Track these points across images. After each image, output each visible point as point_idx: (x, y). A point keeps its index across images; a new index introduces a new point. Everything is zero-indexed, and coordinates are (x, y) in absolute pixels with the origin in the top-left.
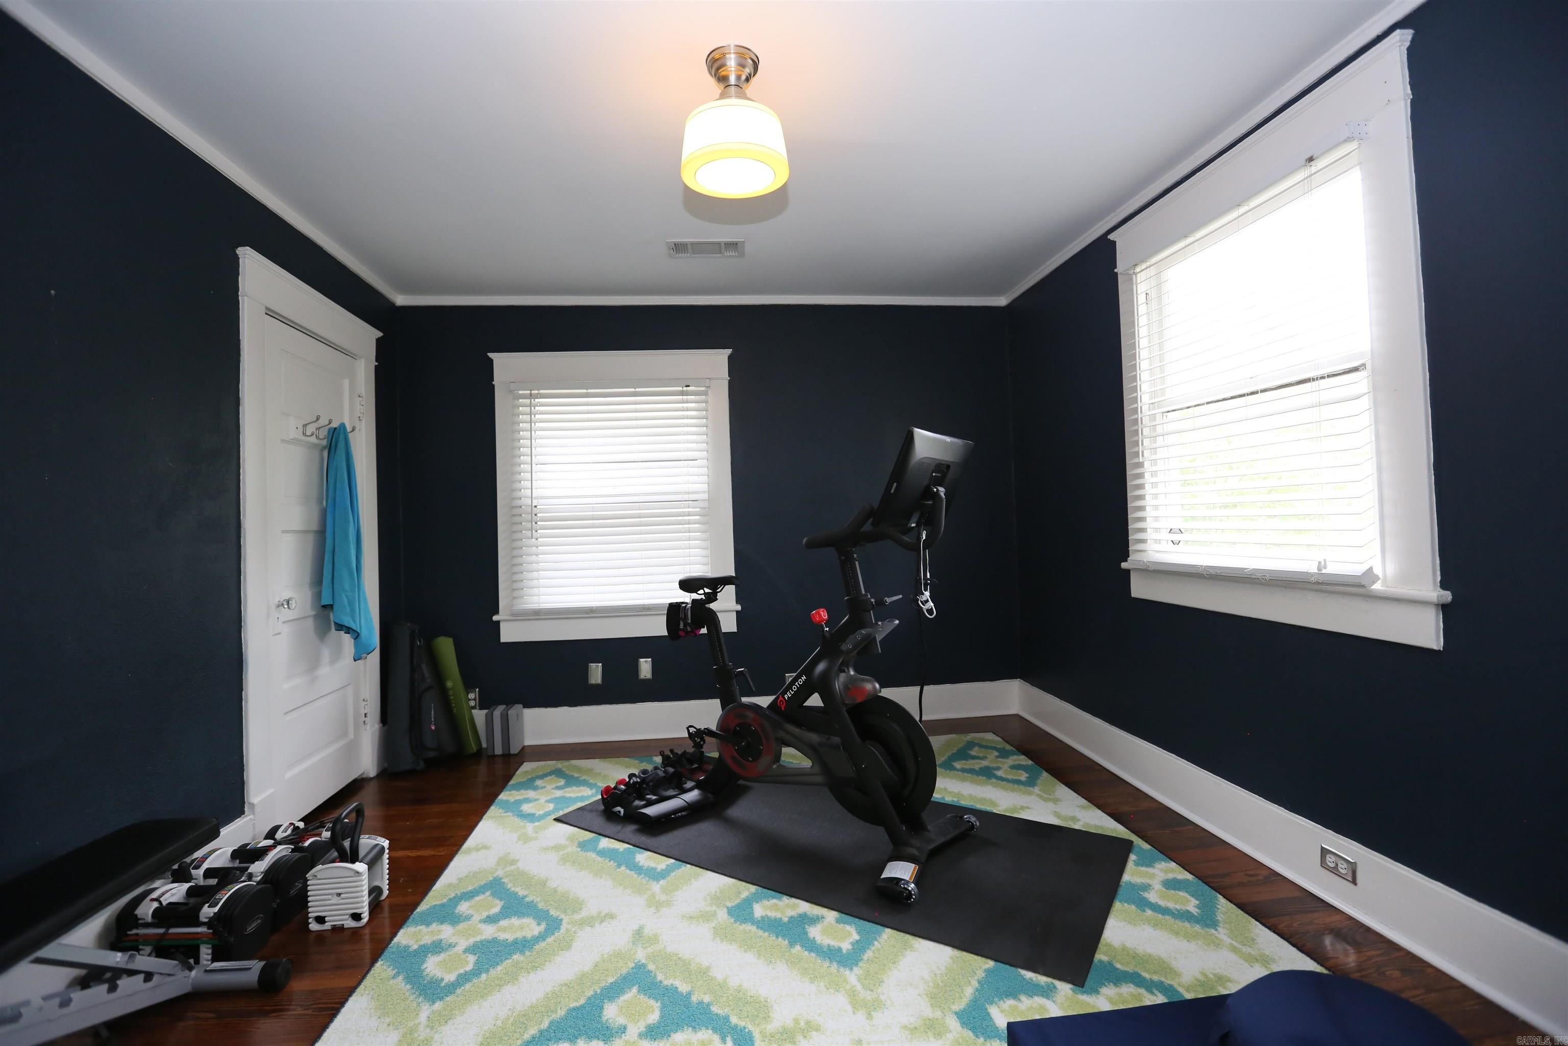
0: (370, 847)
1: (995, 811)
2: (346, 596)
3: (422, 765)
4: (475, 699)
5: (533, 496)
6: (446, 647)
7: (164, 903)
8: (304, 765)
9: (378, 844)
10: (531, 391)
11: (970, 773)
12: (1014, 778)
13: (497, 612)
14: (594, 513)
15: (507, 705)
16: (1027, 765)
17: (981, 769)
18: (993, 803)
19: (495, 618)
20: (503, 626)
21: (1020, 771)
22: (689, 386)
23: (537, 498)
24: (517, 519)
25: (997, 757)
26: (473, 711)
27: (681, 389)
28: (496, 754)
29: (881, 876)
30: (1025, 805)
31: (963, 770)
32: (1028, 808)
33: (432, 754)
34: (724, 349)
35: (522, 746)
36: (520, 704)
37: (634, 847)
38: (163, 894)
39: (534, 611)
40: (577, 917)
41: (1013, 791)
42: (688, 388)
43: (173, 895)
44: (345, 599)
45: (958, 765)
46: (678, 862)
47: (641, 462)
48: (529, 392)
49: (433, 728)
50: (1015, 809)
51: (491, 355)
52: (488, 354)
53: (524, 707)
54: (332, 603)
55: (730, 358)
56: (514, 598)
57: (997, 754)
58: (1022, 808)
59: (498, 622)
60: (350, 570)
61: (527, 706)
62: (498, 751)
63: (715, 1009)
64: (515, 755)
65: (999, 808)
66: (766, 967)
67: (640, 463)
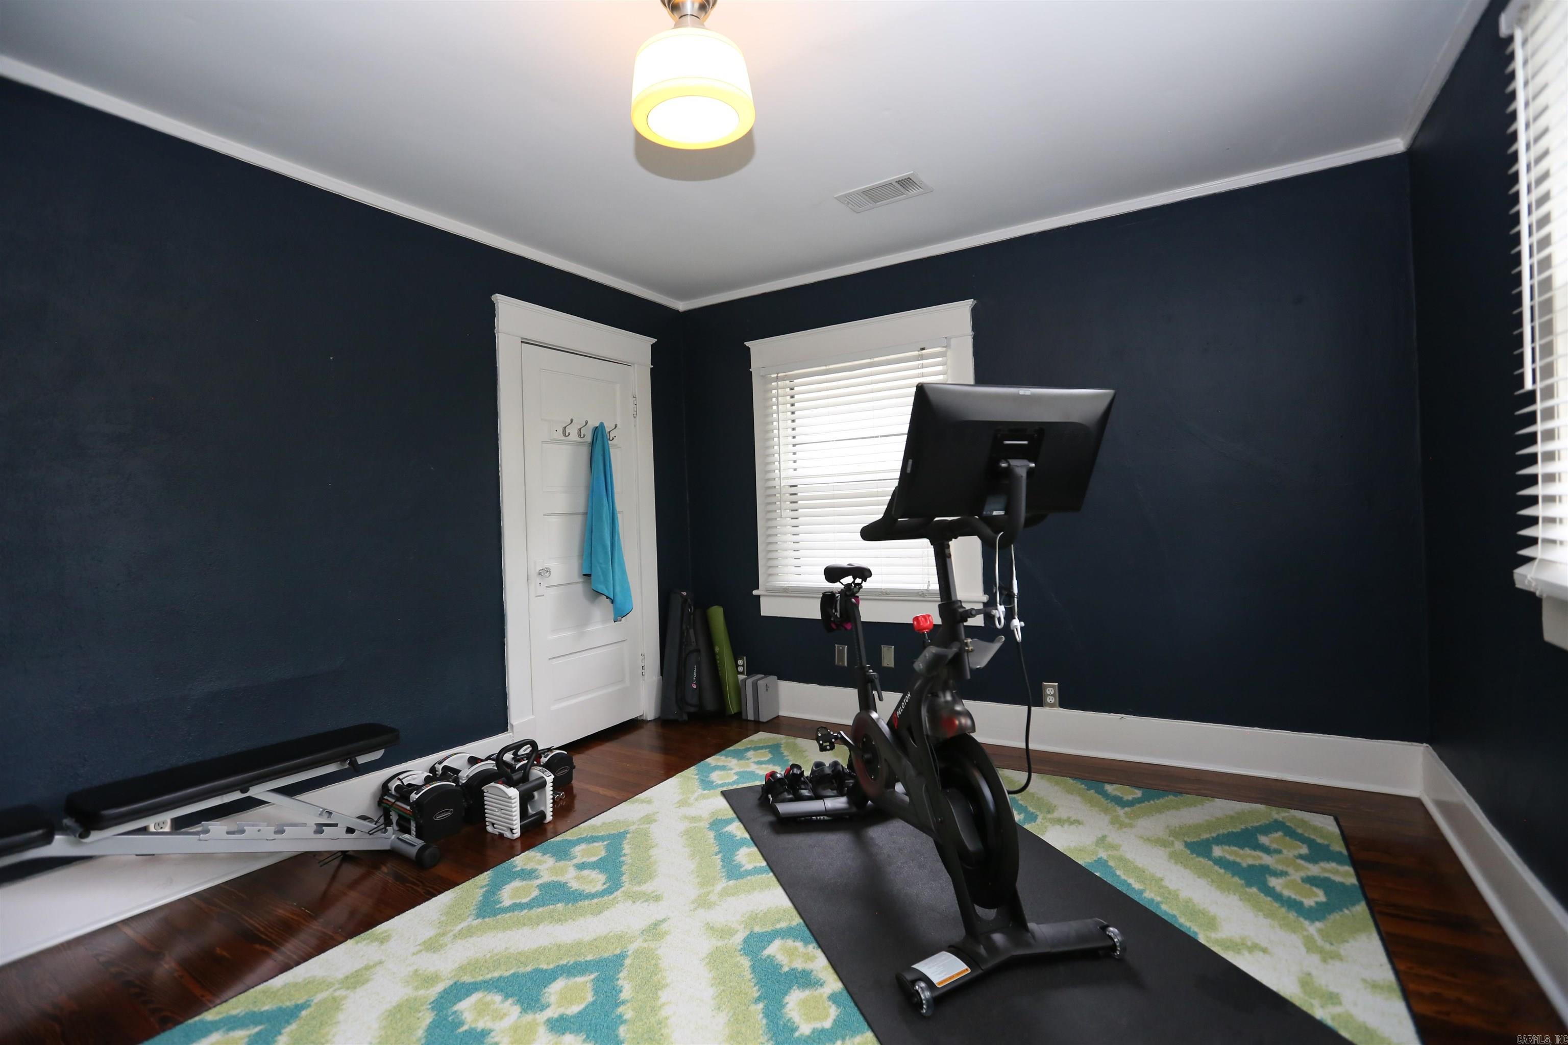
0: (537, 777)
1: (1202, 939)
2: (601, 567)
3: (685, 717)
4: (743, 666)
5: (782, 477)
6: (717, 614)
7: (406, 784)
8: (574, 701)
9: (543, 777)
10: (778, 374)
11: (1225, 868)
12: (1293, 896)
13: (757, 587)
14: (836, 492)
15: (765, 675)
16: (1342, 884)
17: (1251, 867)
18: (1211, 923)
19: (755, 592)
20: (763, 601)
21: (1315, 889)
22: (923, 349)
23: (784, 478)
24: (772, 499)
25: (1301, 857)
26: (739, 676)
27: (916, 353)
28: (749, 719)
29: (914, 963)
30: (1264, 944)
31: (1220, 862)
32: (1265, 951)
33: (692, 710)
34: (964, 300)
35: (777, 715)
36: (775, 675)
37: (750, 840)
38: (404, 778)
39: (784, 589)
40: (637, 888)
41: (1270, 915)
42: (923, 351)
43: (414, 779)
44: (599, 570)
45: (1217, 851)
46: (767, 868)
47: (881, 436)
48: (776, 375)
49: (694, 686)
50: (1237, 946)
51: (747, 344)
52: (745, 343)
53: (779, 679)
54: (589, 573)
55: (974, 311)
56: (770, 575)
57: (1304, 850)
58: (1254, 948)
59: (758, 597)
60: (604, 547)
61: (781, 678)
62: (751, 716)
63: (622, 1031)
64: (763, 723)
65: (1213, 935)
66: (711, 1010)
67: (879, 438)
